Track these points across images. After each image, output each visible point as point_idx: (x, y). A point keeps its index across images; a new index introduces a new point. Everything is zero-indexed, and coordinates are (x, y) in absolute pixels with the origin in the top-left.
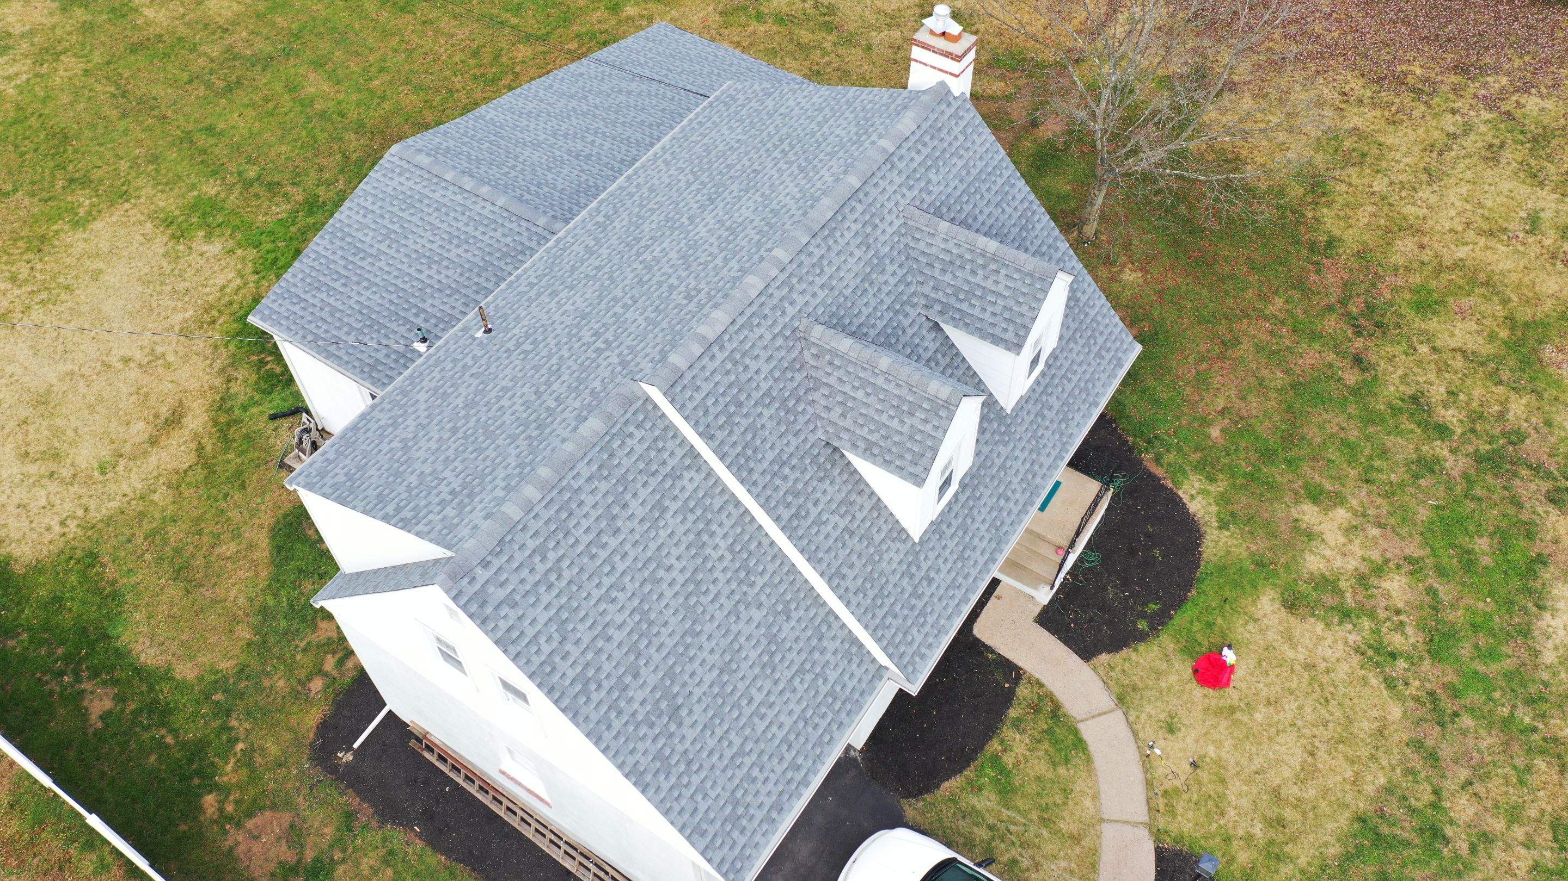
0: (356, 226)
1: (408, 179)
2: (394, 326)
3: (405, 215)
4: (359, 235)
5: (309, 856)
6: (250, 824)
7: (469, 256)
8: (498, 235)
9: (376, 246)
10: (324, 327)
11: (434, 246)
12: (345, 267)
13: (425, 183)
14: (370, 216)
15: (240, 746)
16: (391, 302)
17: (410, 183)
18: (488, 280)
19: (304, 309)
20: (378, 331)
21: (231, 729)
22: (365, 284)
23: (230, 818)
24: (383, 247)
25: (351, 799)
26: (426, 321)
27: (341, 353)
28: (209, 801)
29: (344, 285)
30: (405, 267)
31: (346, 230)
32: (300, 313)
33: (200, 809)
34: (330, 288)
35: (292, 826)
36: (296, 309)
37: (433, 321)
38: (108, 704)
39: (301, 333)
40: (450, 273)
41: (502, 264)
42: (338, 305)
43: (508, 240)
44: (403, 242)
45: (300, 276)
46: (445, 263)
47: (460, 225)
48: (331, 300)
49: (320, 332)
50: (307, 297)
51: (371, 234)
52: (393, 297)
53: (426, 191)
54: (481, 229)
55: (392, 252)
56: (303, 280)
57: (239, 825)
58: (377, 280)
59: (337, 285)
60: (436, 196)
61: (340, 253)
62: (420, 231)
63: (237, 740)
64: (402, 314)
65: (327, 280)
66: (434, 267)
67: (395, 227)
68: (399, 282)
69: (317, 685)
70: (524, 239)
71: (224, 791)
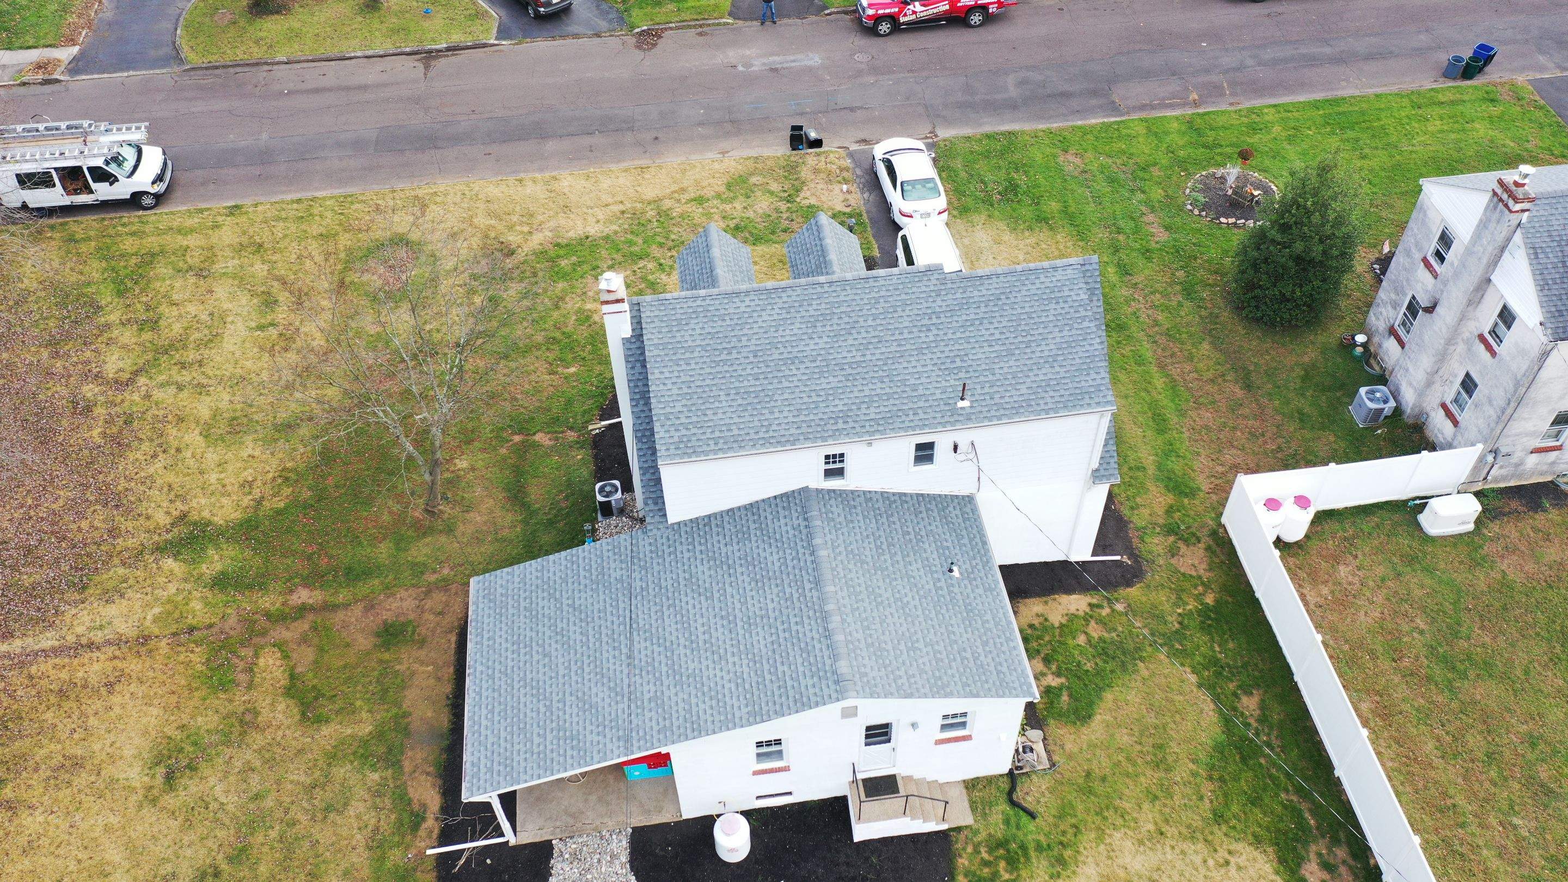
0: (925, 676)
1: (864, 666)
2: (959, 597)
3: (889, 647)
4: (927, 668)
5: (1172, 539)
6: (1194, 574)
7: (881, 583)
8: (853, 575)
9: (924, 650)
10: (998, 640)
11: (893, 611)
12: (955, 660)
13: (858, 652)
14: (911, 673)
15: (1179, 611)
16: (948, 610)
17: (866, 661)
18: (885, 561)
19: (1001, 664)
20: (970, 604)
21: (1180, 623)
22: (952, 637)
23: (1203, 584)
24: (921, 645)
25: (1135, 541)
26: (939, 580)
27: (1001, 615)
28: (1209, 599)
29: (965, 650)
30: (921, 619)
31: (932, 681)
32: (1005, 664)
33: (1216, 601)
34: (975, 659)
35: (1173, 556)
36: (1005, 669)
37: (935, 576)
38: (1245, 700)
39: (1014, 653)
40: (900, 587)
41: (869, 560)
42: (978, 643)
43: (851, 566)
44: (907, 634)
45: (986, 686)
46: (897, 596)
47: (866, 604)
48: (980, 650)
49: (1003, 640)
50: (992, 668)
51: (920, 661)
52: (943, 611)
53: (863, 645)
54: (858, 589)
55: (920, 635)
56: (987, 682)
57: (1200, 577)
58: (943, 630)
59: (969, 655)
60: (860, 635)
61: (950, 672)
62: (892, 628)
63: (1180, 614)
64: (948, 598)
65: (972, 664)
66: (905, 600)
67: (902, 647)
68: (933, 615)
69: (1119, 607)
70: (843, 556)
71: (1198, 598)
